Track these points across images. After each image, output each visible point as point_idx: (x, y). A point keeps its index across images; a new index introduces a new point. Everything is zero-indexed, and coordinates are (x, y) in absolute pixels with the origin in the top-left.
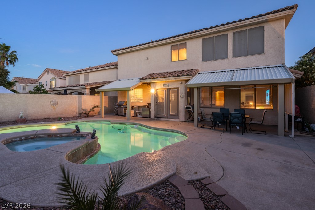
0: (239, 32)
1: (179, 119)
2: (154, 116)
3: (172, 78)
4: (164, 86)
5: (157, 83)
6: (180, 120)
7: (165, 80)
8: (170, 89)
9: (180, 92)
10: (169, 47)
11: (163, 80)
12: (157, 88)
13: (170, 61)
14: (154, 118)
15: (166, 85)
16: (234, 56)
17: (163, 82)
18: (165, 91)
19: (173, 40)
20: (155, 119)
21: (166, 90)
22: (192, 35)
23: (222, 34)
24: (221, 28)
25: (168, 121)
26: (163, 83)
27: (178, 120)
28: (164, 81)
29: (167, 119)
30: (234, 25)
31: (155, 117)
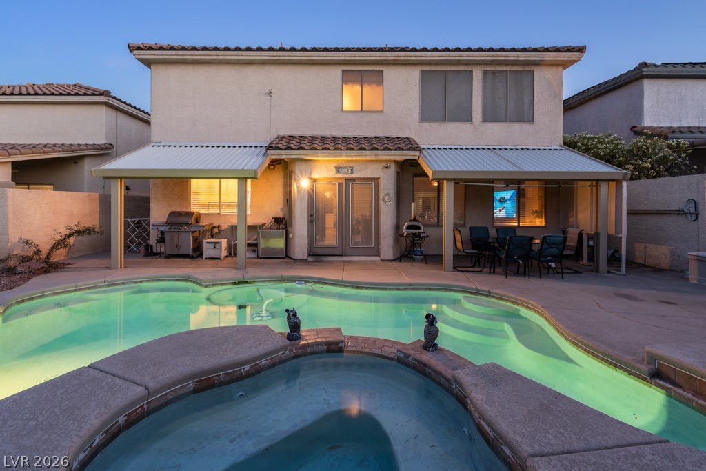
0: (494, 73)
1: (378, 255)
2: (306, 252)
3: (368, 152)
4: (338, 172)
5: (317, 163)
6: (382, 257)
7: (347, 156)
8: (353, 179)
9: (383, 189)
10: (336, 72)
11: (340, 156)
12: (315, 176)
13: (339, 109)
14: (306, 258)
15: (345, 170)
16: (486, 119)
17: (334, 161)
18: (340, 185)
19: (353, 58)
20: (310, 259)
21: (343, 181)
22: (400, 56)
23: (462, 68)
24: (465, 56)
25: (348, 261)
26: (336, 165)
27: (376, 258)
28: (344, 157)
29: (345, 258)
30: (488, 56)
31: (309, 255)
